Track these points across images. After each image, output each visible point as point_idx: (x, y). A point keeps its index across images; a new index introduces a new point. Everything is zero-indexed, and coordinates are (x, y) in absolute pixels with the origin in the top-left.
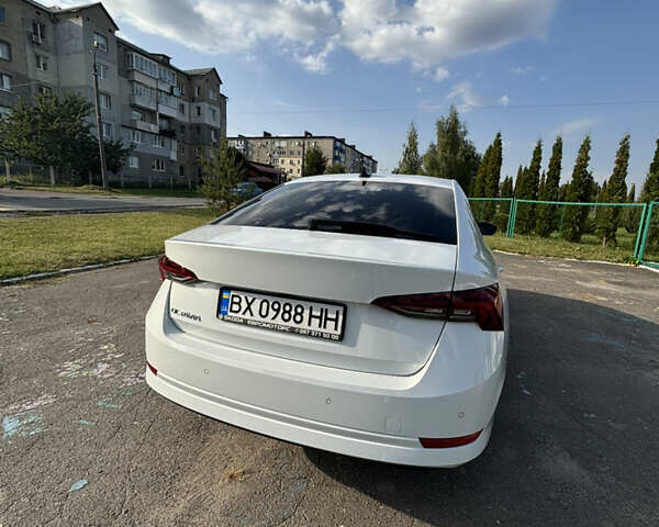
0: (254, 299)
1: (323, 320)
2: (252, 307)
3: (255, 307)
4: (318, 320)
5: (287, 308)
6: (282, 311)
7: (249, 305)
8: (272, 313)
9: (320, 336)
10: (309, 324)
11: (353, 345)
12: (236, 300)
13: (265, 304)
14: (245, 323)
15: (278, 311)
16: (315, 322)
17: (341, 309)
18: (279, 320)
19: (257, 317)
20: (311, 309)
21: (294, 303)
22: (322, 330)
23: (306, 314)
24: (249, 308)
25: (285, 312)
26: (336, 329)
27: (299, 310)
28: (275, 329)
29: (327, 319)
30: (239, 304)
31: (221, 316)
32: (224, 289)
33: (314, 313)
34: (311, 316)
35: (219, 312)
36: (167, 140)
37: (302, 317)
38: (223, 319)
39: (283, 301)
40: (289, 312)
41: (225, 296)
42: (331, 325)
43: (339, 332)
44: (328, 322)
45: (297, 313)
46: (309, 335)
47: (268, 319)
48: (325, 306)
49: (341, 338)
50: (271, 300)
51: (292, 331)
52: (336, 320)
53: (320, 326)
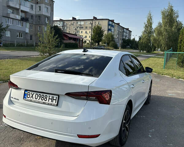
0: (34, 94)
1: (52, 99)
2: (33, 96)
3: (34, 96)
4: (51, 100)
5: (43, 96)
6: (41, 97)
7: (32, 95)
8: (39, 98)
9: (51, 105)
10: (49, 101)
11: (60, 107)
12: (29, 94)
13: (37, 95)
14: (31, 101)
15: (40, 97)
16: (50, 100)
17: (57, 96)
18: (40, 100)
19: (34, 99)
20: (49, 96)
21: (45, 95)
22: (52, 103)
23: (48, 98)
24: (32, 96)
25: (42, 97)
26: (56, 102)
27: (46, 97)
28: (39, 103)
29: (53, 99)
30: (29, 95)
31: (24, 99)
32: (26, 90)
33: (50, 98)
34: (49, 99)
35: (24, 97)
36: (24, 23)
37: (47, 99)
38: (25, 100)
39: (42, 94)
40: (43, 98)
41: (26, 93)
42: (54, 101)
43: (56, 103)
44: (54, 100)
45: (45, 98)
46: (48, 104)
47: (37, 100)
48: (53, 96)
49: (57, 105)
50: (39, 94)
51: (44, 103)
52: (56, 100)
53: (51, 102)
